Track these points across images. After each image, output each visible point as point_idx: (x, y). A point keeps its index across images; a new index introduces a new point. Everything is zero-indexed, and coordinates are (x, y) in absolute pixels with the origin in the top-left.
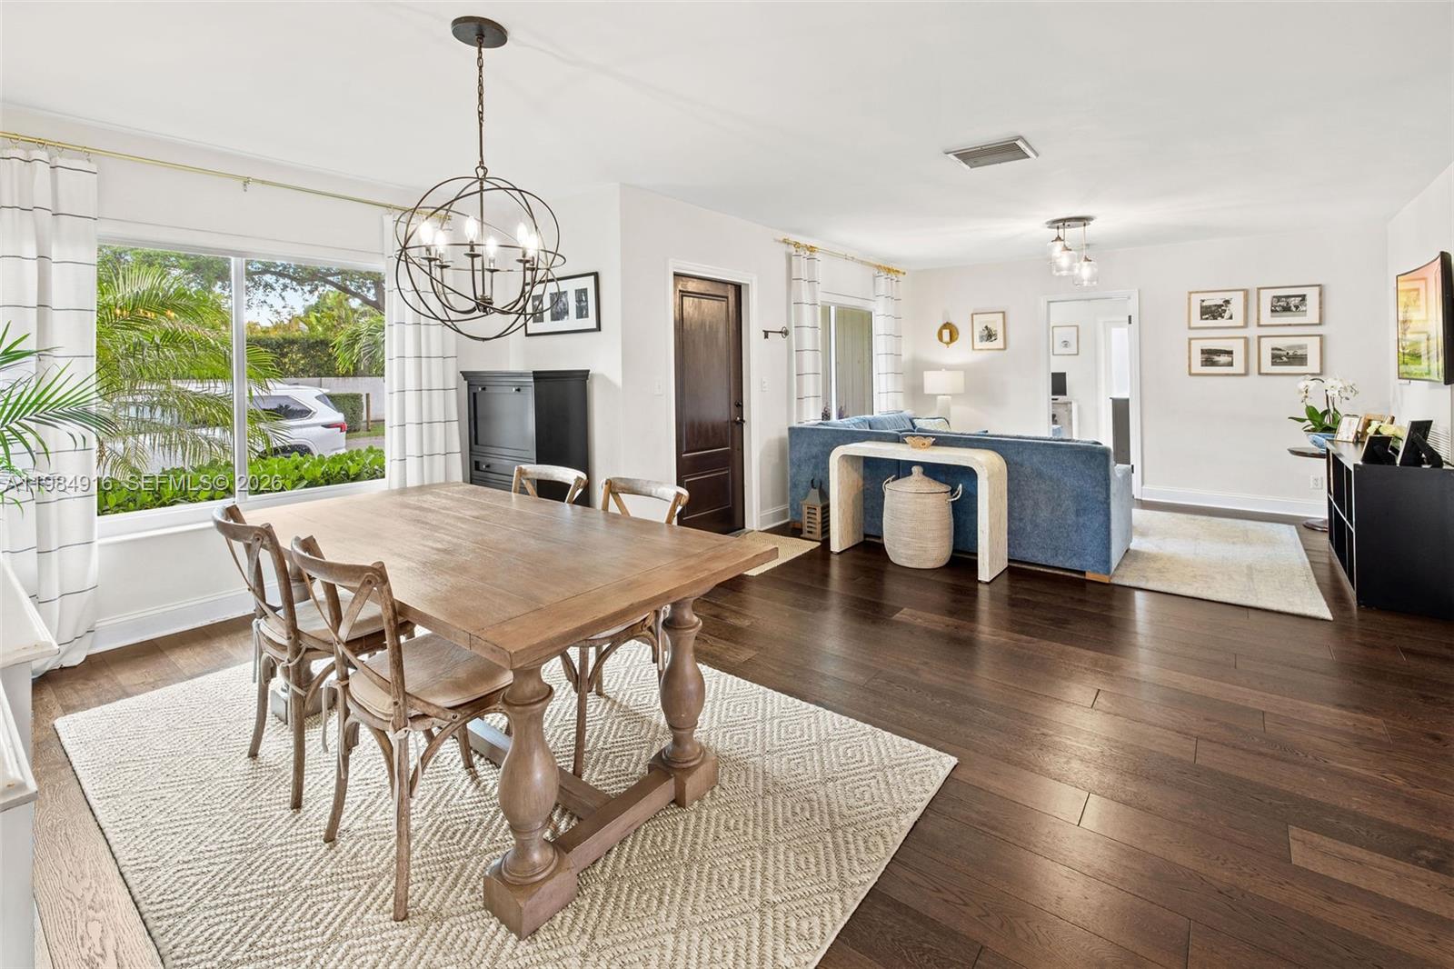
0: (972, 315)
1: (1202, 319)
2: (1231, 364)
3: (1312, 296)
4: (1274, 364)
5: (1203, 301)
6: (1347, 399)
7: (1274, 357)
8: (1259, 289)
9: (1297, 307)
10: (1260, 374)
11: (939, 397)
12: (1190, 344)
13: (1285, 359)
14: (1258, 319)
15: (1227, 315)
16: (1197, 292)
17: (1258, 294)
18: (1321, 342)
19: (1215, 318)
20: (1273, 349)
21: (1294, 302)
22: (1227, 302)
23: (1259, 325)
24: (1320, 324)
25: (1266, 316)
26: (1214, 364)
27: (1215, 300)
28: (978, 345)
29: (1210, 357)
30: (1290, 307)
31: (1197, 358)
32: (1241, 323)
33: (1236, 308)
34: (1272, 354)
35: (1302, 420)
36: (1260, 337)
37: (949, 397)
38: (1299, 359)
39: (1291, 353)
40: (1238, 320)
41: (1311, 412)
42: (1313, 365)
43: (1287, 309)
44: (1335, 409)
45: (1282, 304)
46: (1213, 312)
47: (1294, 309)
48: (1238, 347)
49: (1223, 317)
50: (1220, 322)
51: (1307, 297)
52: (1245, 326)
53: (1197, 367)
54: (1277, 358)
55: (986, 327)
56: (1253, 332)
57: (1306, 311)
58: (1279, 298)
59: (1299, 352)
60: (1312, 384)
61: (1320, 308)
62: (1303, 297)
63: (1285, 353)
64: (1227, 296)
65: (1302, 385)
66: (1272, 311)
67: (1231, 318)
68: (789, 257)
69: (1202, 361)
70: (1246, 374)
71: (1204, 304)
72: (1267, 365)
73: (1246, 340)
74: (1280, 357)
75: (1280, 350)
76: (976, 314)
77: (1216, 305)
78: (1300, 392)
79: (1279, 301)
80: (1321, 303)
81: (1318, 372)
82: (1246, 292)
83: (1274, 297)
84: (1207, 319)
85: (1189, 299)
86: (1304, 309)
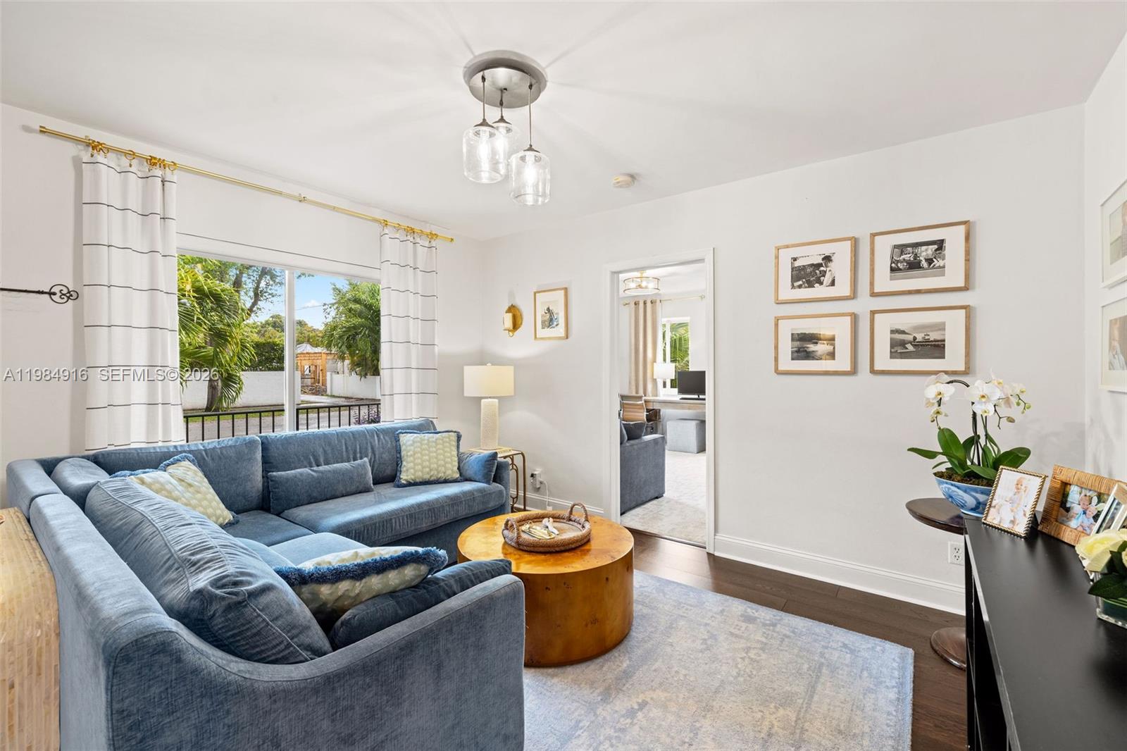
0: (535, 293)
1: (793, 287)
2: (832, 355)
3: (954, 240)
4: (894, 355)
5: (795, 259)
6: (1011, 420)
7: (894, 344)
8: (873, 235)
9: (930, 261)
10: (873, 371)
11: (483, 401)
12: (777, 325)
13: (910, 348)
14: (872, 284)
15: (827, 280)
16: (787, 247)
17: (872, 243)
18: (968, 318)
19: (811, 285)
20: (892, 332)
21: (928, 251)
22: (828, 259)
23: (873, 294)
24: (965, 289)
25: (884, 281)
26: (808, 355)
27: (812, 256)
28: (542, 332)
29: (804, 345)
30: (920, 261)
31: (787, 347)
32: (847, 292)
33: (840, 269)
34: (891, 339)
35: (929, 455)
36: (873, 313)
37: (496, 400)
38: (935, 348)
39: (920, 337)
40: (843, 288)
41: (947, 438)
42: (954, 358)
43: (914, 265)
44: (987, 436)
45: (906, 257)
46: (808, 275)
47: (924, 264)
48: (840, 329)
49: (821, 283)
50: (818, 291)
51: (947, 245)
52: (854, 296)
53: (787, 363)
54: (899, 347)
55: (548, 309)
56: (864, 305)
57: (944, 267)
58: (902, 248)
59: (933, 336)
60: (949, 391)
61: (967, 260)
62: (940, 244)
63: (910, 338)
64: (826, 249)
65: (931, 392)
66: (892, 270)
67: (833, 283)
68: (78, 163)
69: (792, 352)
70: (854, 371)
71: (797, 264)
72: (884, 360)
73: (855, 318)
74: (903, 344)
75: (903, 332)
76: (539, 292)
77: (812, 265)
78: (929, 404)
79: (902, 253)
80: (968, 253)
81: (962, 368)
82: (855, 242)
83: (896, 247)
84: (800, 287)
85: (777, 257)
86: (941, 263)
